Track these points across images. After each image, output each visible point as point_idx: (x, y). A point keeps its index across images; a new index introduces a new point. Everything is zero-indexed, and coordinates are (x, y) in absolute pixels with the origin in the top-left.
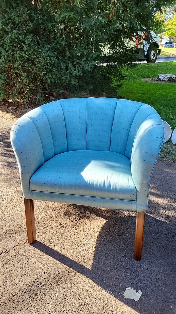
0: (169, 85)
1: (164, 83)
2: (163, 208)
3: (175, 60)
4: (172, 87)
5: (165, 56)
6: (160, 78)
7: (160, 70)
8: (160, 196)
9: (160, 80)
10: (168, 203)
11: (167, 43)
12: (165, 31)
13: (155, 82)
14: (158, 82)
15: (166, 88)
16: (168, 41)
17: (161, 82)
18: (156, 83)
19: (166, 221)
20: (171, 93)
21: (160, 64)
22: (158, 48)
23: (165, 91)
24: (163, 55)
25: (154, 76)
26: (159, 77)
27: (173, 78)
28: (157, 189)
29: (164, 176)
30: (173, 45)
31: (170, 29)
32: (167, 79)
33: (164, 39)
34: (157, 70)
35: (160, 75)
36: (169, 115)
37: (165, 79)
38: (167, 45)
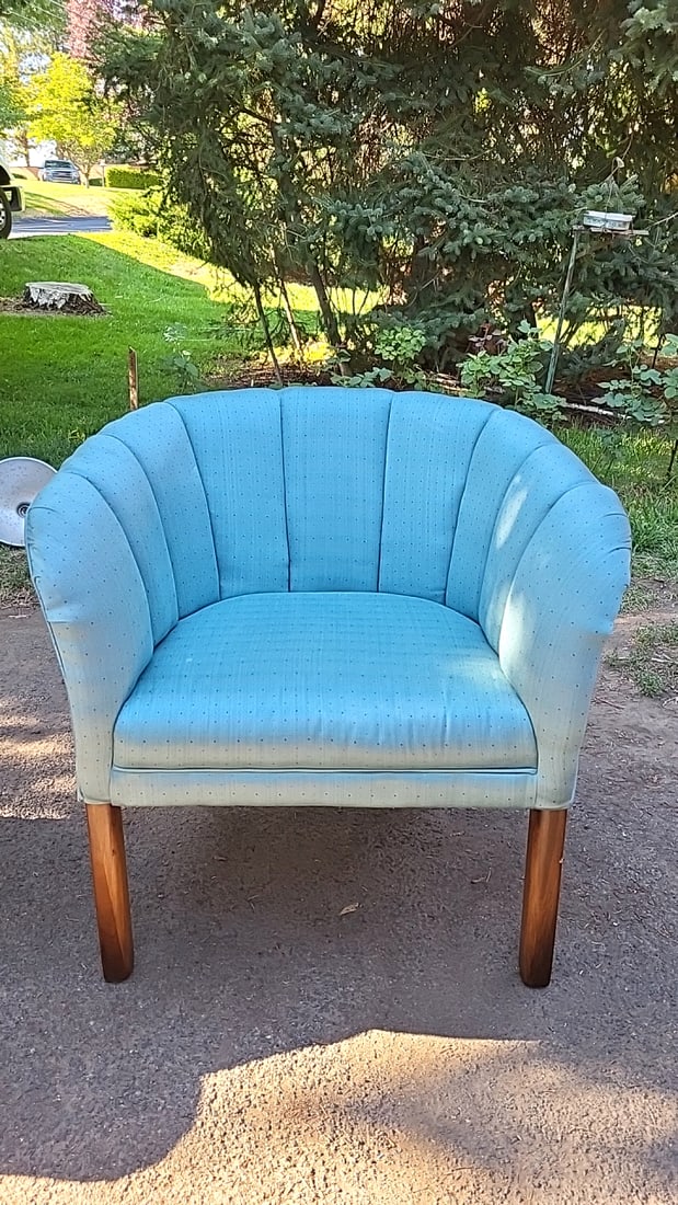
0: (73, 325)
1: (53, 315)
2: (44, 774)
3: (83, 230)
4: (83, 331)
5: (52, 215)
6: (34, 296)
7: (31, 268)
8: (37, 734)
9: (35, 305)
10: (64, 751)
11: (48, 164)
12: (32, 118)
13: (18, 315)
14: (29, 313)
15: (63, 335)
16: (56, 158)
17: (42, 314)
18: (22, 318)
19: (55, 816)
20: (82, 352)
21: (26, 243)
22: (9, 183)
23: (57, 347)
24: (44, 211)
25: (13, 291)
26: (29, 293)
27: (83, 298)
28: (24, 711)
29: (50, 661)
30: (74, 175)
31: (50, 113)
32: (63, 302)
33: (38, 148)
34: (21, 267)
35: (34, 287)
36: (74, 434)
37: (54, 300)
38: (52, 171)
